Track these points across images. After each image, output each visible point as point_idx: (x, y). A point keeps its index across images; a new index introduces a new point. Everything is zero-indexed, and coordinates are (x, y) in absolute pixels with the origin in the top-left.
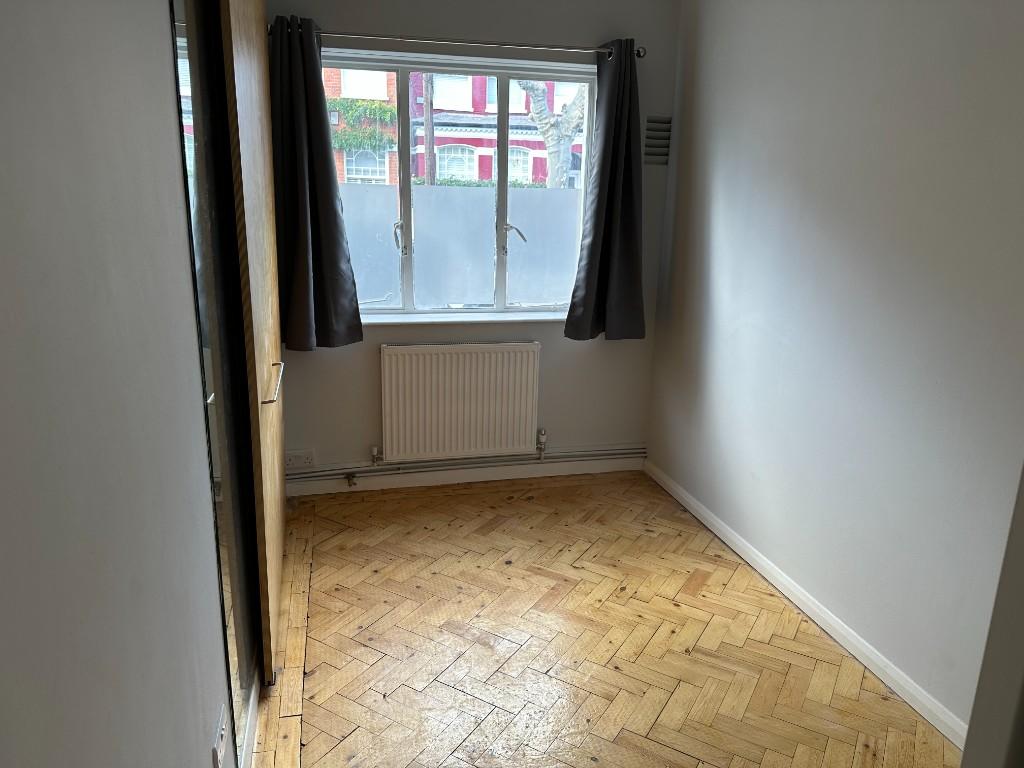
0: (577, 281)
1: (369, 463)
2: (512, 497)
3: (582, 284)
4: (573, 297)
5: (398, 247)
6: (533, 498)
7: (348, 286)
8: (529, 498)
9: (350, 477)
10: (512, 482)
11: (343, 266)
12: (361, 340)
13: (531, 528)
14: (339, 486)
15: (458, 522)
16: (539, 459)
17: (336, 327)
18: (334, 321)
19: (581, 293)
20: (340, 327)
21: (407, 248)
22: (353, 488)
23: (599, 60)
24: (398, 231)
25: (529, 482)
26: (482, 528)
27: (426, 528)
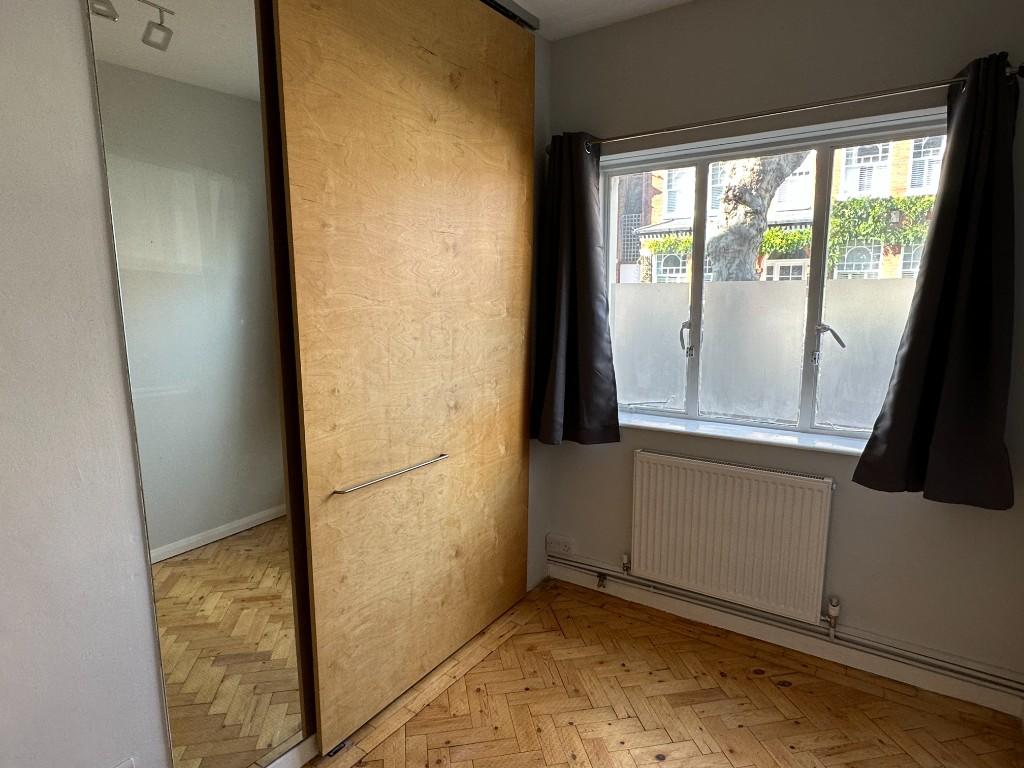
0: (884, 407)
1: (621, 571)
2: (763, 672)
3: (888, 411)
4: (876, 428)
5: (684, 348)
6: (790, 684)
7: (606, 386)
8: (784, 684)
9: (602, 577)
10: (784, 652)
11: (600, 365)
12: (618, 441)
13: (740, 726)
14: (590, 582)
15: (665, 675)
16: (828, 635)
17: (587, 425)
18: (586, 419)
19: (887, 423)
20: (592, 424)
21: (693, 350)
22: (601, 590)
23: (950, 100)
24: (686, 331)
25: (805, 662)
26: (681, 695)
27: (624, 665)
